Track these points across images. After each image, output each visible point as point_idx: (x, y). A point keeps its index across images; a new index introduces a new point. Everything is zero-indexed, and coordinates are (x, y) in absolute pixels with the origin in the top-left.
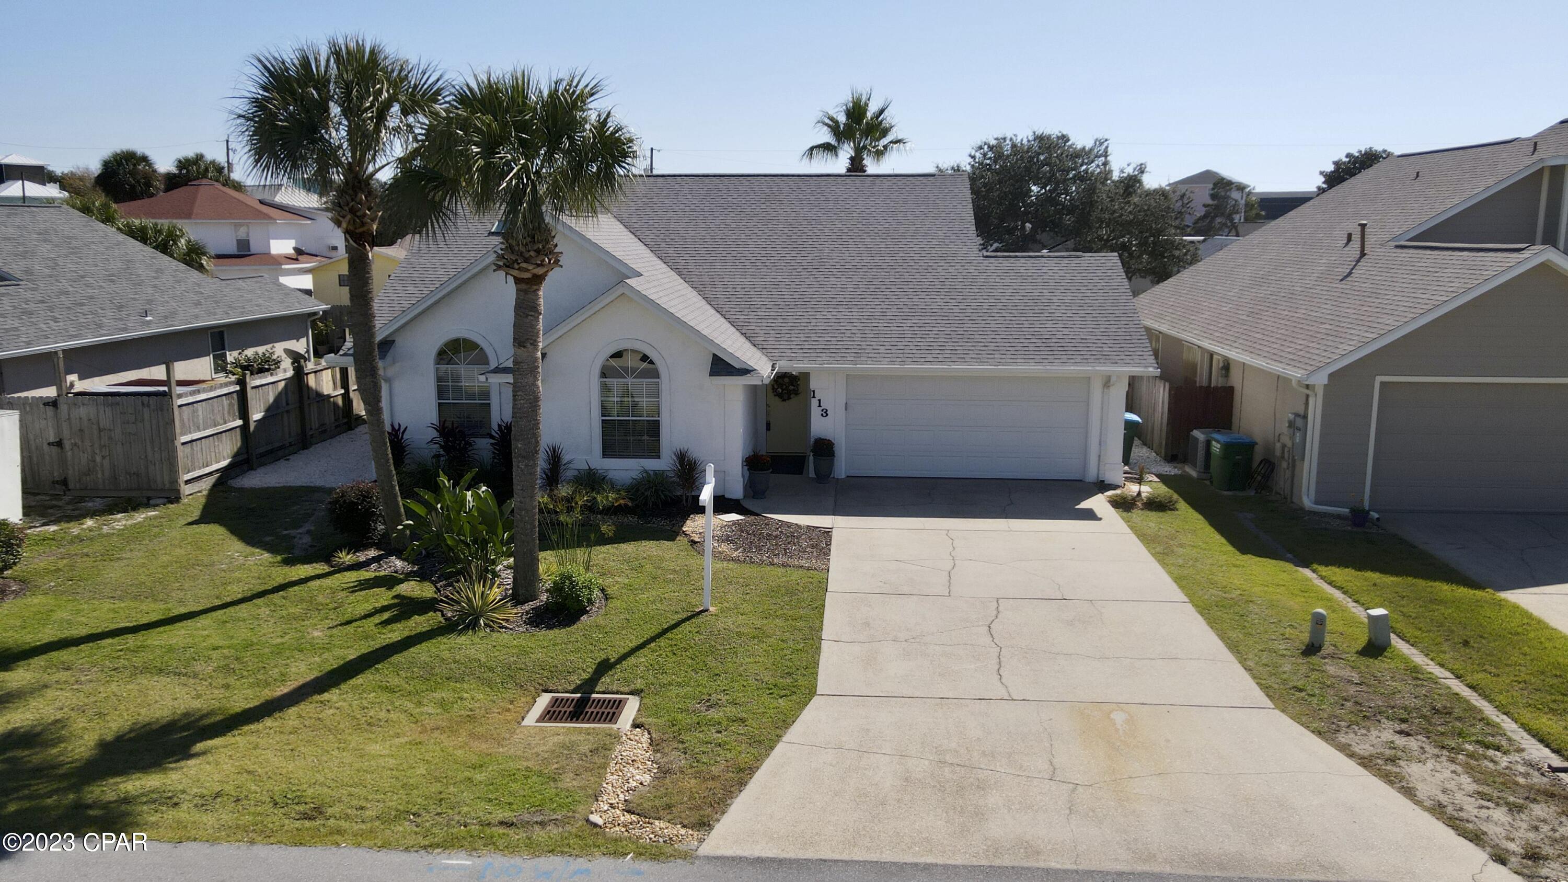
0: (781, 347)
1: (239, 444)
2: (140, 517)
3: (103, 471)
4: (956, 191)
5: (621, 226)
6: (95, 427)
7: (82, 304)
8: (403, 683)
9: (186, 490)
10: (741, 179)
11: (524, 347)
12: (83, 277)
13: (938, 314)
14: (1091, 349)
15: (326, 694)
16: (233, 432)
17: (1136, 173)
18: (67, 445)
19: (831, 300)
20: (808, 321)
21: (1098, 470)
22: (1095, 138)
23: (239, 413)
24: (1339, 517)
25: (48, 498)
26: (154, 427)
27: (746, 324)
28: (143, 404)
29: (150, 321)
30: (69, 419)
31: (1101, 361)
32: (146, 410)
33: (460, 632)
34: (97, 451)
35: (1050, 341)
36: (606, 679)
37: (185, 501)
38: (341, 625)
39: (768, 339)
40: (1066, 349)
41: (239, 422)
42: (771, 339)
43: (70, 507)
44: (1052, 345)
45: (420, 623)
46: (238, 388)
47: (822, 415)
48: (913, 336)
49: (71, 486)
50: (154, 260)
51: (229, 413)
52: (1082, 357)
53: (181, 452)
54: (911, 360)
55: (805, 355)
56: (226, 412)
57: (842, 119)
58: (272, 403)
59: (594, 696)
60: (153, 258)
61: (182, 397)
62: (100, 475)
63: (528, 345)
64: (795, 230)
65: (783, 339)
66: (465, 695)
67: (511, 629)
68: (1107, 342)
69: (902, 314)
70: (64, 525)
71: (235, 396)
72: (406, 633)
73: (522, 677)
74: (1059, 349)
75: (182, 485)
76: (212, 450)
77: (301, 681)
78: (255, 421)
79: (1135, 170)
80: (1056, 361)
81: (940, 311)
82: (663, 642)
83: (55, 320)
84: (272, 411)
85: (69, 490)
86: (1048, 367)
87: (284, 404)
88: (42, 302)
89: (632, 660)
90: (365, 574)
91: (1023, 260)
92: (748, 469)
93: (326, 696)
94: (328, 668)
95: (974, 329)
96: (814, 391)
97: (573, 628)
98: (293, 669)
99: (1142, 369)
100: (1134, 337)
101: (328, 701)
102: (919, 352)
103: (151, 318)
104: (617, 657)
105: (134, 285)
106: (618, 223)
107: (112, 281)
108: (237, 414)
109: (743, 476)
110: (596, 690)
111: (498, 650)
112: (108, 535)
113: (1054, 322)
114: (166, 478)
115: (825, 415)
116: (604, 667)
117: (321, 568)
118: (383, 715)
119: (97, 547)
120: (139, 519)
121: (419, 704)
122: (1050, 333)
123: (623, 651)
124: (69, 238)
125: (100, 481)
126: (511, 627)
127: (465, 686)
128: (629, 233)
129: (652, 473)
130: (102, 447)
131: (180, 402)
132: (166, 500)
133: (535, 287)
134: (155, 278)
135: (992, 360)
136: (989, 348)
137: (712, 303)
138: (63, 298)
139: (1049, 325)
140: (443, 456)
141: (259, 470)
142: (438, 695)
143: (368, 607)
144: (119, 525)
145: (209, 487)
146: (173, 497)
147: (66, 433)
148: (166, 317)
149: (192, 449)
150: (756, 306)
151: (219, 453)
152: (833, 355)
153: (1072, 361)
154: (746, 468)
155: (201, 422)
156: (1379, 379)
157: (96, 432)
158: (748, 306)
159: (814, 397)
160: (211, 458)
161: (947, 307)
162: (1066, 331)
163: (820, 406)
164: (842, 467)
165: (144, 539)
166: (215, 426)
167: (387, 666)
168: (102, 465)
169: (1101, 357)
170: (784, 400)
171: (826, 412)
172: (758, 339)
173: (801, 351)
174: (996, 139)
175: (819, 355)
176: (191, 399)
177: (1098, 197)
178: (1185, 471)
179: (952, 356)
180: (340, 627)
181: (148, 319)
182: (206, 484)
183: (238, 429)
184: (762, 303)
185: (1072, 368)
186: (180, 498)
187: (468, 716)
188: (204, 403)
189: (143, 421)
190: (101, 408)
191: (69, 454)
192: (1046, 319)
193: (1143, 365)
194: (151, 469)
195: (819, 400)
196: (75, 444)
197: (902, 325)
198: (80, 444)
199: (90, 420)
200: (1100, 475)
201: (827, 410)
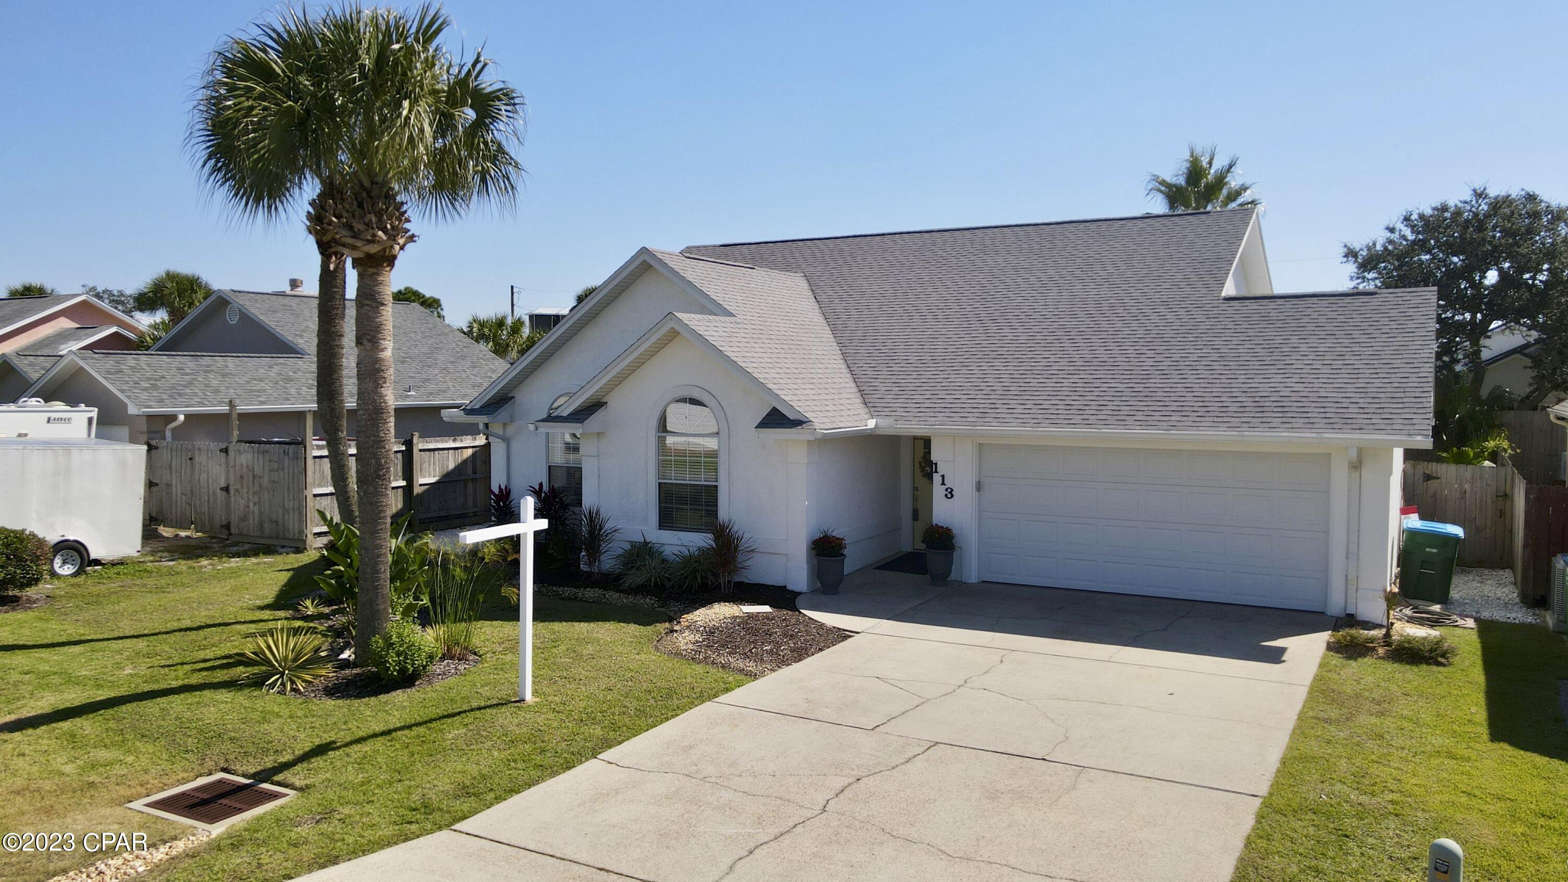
0: (898, 405)
1: (400, 505)
3: (253, 517)
4: (1230, 227)
6: (251, 474)
9: (315, 542)
10: (966, 232)
13: (1119, 368)
14: (1328, 410)
15: (17, 734)
18: (232, 491)
19: (989, 353)
20: (947, 377)
21: (1346, 598)
23: (403, 474)
26: (290, 476)
27: (871, 380)
28: (284, 452)
29: (411, 395)
30: (234, 465)
32: (286, 458)
34: (251, 498)
35: (1267, 399)
36: (299, 767)
37: (310, 552)
39: (886, 397)
40: (1286, 409)
41: (404, 483)
42: (889, 397)
44: (1267, 404)
46: (403, 448)
47: (946, 495)
48: (1070, 393)
49: (233, 531)
52: (1307, 420)
53: (312, 503)
54: (1050, 421)
58: (453, 470)
59: (262, 785)
62: (251, 522)
64: (995, 281)
65: (903, 397)
67: (300, 694)
68: (1361, 400)
69: (1071, 368)
71: (399, 456)
73: (219, 748)
74: (1276, 409)
75: (310, 537)
78: (421, 485)
80: (1264, 425)
81: (1125, 364)
84: (450, 479)
85: (231, 534)
87: (470, 472)
89: (355, 748)
92: (816, 554)
96: (936, 464)
100: (1408, 395)
102: (1068, 412)
106: (806, 281)
108: (400, 474)
109: (808, 562)
110: (275, 778)
113: (1287, 376)
114: (296, 527)
115: (949, 496)
116: (319, 751)
117: (281, 614)
121: (72, 760)
122: (1273, 389)
125: (251, 529)
127: (146, 748)
130: (254, 494)
131: (315, 453)
132: (292, 548)
134: (452, 362)
135: (1165, 424)
136: (1168, 408)
137: (848, 359)
139: (1278, 379)
142: (103, 754)
143: (223, 653)
146: (301, 547)
147: (232, 479)
148: (431, 394)
149: (324, 502)
153: (1290, 426)
154: (814, 553)
157: (251, 479)
158: (887, 362)
159: (936, 472)
161: (1138, 360)
162: (1299, 387)
163: (943, 484)
164: (969, 569)
168: (253, 512)
169: (1338, 420)
171: (950, 493)
172: (874, 396)
178: (1545, 621)
179: (1109, 417)
183: (400, 490)
184: (905, 358)
185: (1284, 434)
186: (306, 549)
187: (92, 783)
190: (256, 455)
191: (233, 499)
192: (1276, 371)
193: (1407, 432)
194: (286, 516)
195: (943, 476)
196: (237, 490)
197: (1063, 380)
198: (240, 490)
199: (248, 467)
200: (1348, 605)
201: (952, 490)
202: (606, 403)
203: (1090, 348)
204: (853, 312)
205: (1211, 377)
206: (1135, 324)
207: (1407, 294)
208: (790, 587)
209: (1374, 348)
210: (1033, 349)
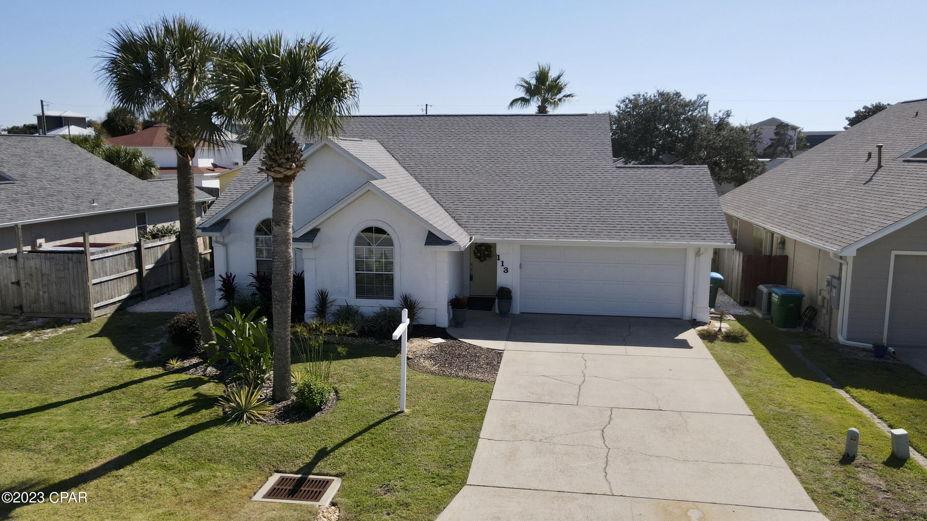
0: (477, 226)
1: (135, 284)
2: (61, 331)
3: (44, 301)
4: (601, 125)
5: (382, 148)
6: (39, 273)
7: (52, 196)
8: (177, 464)
9: (95, 314)
10: (461, 117)
11: (279, 225)
12: (58, 179)
13: (583, 205)
14: (687, 229)
15: (122, 470)
16: (131, 276)
17: (725, 116)
18: (22, 283)
19: (512, 195)
20: (497, 209)
21: (692, 311)
22: (698, 94)
23: (136, 265)
24: (864, 349)
25: (10, 317)
26: (75, 273)
27: (456, 211)
28: (68, 258)
29: (96, 206)
30: (24, 267)
31: (694, 238)
32: (70, 262)
33: (229, 424)
34: (41, 288)
35: (659, 224)
36: (321, 464)
37: (94, 321)
38: (151, 415)
39: (469, 221)
40: (669, 229)
41: (136, 270)
42: (471, 221)
43: (21, 324)
44: (660, 226)
45: (205, 415)
46: (135, 249)
47: (504, 271)
48: (566, 220)
49: (25, 310)
50: (107, 169)
51: (129, 264)
52: (680, 235)
53: (92, 290)
54: (563, 235)
55: (493, 231)
56: (126, 264)
57: (533, 82)
58: (160, 258)
59: (311, 476)
60: (107, 168)
61: (94, 254)
62: (42, 304)
63: (282, 224)
65: (479, 221)
66: (218, 474)
67: (265, 422)
68: (699, 225)
69: (559, 205)
70: (12, 336)
71: (133, 254)
72: (192, 423)
73: (262, 460)
74: (665, 229)
75: (93, 311)
76: (116, 287)
77: (109, 459)
78: (147, 270)
79: (723, 114)
80: (663, 237)
81: (585, 203)
82: (366, 436)
83: (33, 204)
84: (160, 264)
85: (24, 312)
86: (657, 242)
87: (169, 258)
88: (27, 194)
89: (343, 449)
90: (184, 377)
91: (643, 170)
92: (452, 308)
93: (121, 471)
94: (130, 449)
95: (608, 215)
96: (499, 256)
97: (307, 423)
98: (107, 449)
99: (723, 244)
100: (717, 222)
101: (121, 476)
102: (569, 230)
103: (96, 204)
104: (332, 446)
105: (91, 184)
106: (381, 145)
107: (77, 182)
108: (134, 265)
109: (449, 312)
110: (313, 472)
111: (250, 439)
112: (37, 343)
113: (662, 211)
114: (82, 306)
115: (506, 271)
116: (322, 454)
117: (158, 370)
118: (155, 488)
119: (25, 352)
120: (61, 333)
121: (184, 480)
122: (659, 219)
123: (337, 442)
124: (56, 155)
125: (42, 307)
126: (265, 420)
127: (221, 466)
128: (387, 152)
129: (388, 309)
130: (43, 286)
131: (92, 258)
132: (82, 320)
133: (287, 184)
135: (619, 237)
136: (617, 228)
137: (435, 197)
138: (41, 191)
139: (659, 212)
140: (258, 294)
141: (148, 301)
142: (198, 474)
143: (175, 401)
144: (45, 337)
145: (112, 312)
146: (86, 318)
147: (22, 276)
148: (106, 204)
149: (101, 287)
150: (463, 199)
151: (121, 289)
152: (511, 232)
153: (674, 238)
154: (450, 307)
155: (108, 270)
156: (894, 253)
157: (40, 276)
158: (458, 199)
159: (499, 259)
160: (115, 293)
161: (590, 201)
162: (670, 217)
163: (503, 265)
164: (517, 307)
165: (57, 347)
166: (118, 273)
167: (170, 449)
168: (44, 297)
169: (693, 235)
170: (482, 261)
171: (507, 270)
172: (462, 220)
173: (490, 229)
174: (634, 95)
175: (502, 231)
176: (101, 256)
177: (699, 131)
178: (754, 313)
179: (591, 233)
180: (150, 417)
181: (94, 205)
182: (110, 311)
183: (135, 275)
184: (467, 197)
185: (673, 242)
186: (91, 319)
187: (215, 491)
188: (111, 258)
189: (68, 269)
190: (43, 261)
191: (24, 290)
192: (657, 209)
193: (723, 241)
194: (73, 300)
195: (503, 262)
196: (27, 284)
197: (559, 212)
198: (30, 283)
199: (36, 268)
200: (693, 315)
201: (507, 269)
202: (320, 229)
203: (563, 194)
204: (422, 167)
205: (628, 211)
206: (579, 180)
207: (696, 169)
208: (438, 325)
209: (694, 197)
210: (534, 193)
